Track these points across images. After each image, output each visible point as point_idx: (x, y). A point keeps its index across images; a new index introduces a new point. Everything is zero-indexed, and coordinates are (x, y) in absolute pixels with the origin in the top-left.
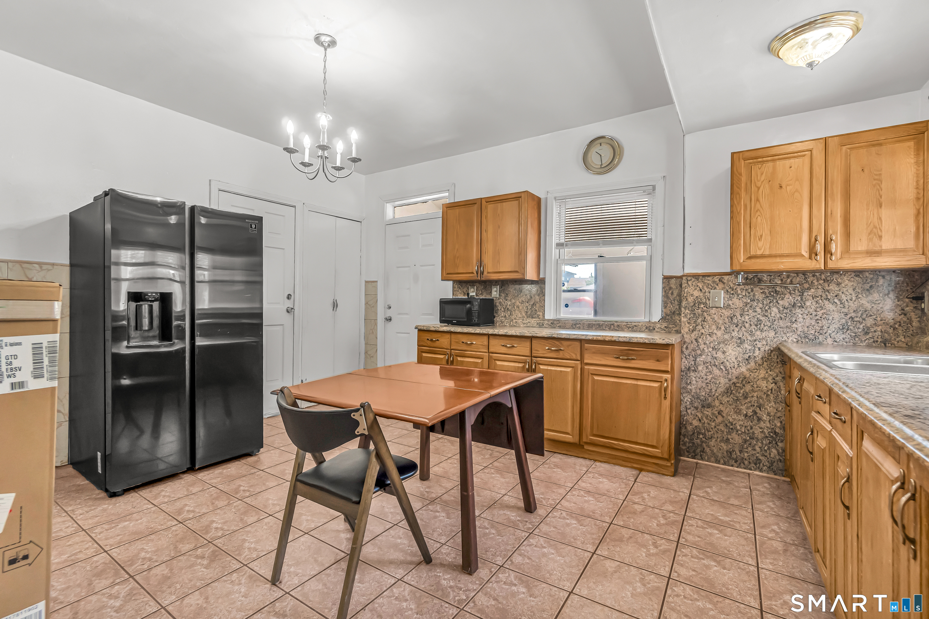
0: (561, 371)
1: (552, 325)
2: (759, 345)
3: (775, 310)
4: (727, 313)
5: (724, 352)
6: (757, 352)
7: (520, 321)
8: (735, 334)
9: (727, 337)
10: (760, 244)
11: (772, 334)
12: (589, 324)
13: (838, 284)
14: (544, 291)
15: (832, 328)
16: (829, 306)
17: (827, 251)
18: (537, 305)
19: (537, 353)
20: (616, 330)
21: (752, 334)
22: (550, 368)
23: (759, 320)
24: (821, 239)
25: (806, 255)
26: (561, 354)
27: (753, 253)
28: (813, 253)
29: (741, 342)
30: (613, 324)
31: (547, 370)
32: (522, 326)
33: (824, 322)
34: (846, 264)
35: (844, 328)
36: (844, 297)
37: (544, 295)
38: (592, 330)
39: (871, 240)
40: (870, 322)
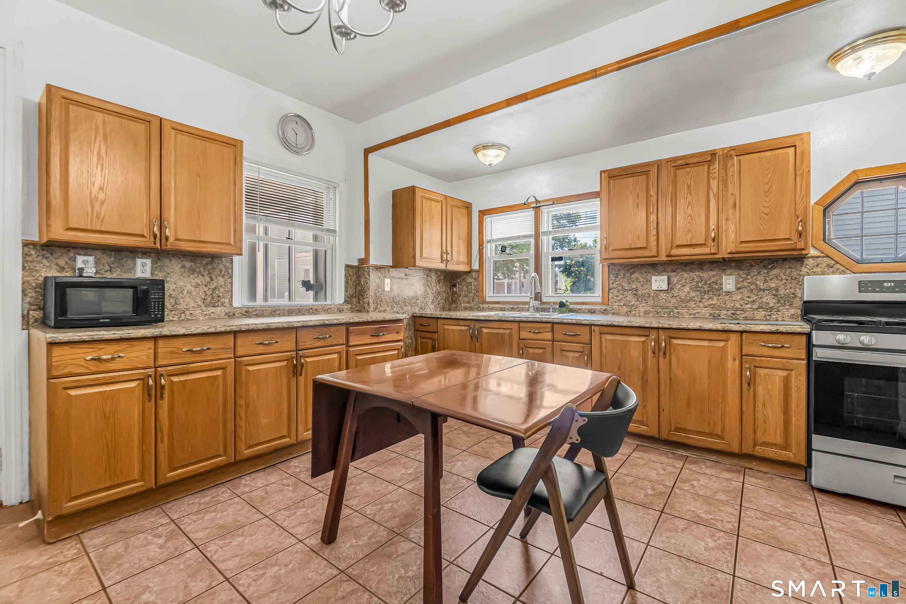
0: (329, 359)
1: (247, 314)
4: (392, 295)
7: (198, 312)
9: (392, 311)
10: (426, 250)
11: (410, 308)
12: (290, 310)
14: (230, 271)
18: (222, 290)
19: (304, 345)
20: (314, 314)
22: (316, 359)
24: (445, 252)
25: (440, 260)
26: (329, 342)
27: (423, 256)
28: (443, 260)
30: (311, 308)
31: (315, 361)
32: (201, 318)
34: (452, 267)
37: (231, 277)
38: (293, 316)
39: (457, 256)
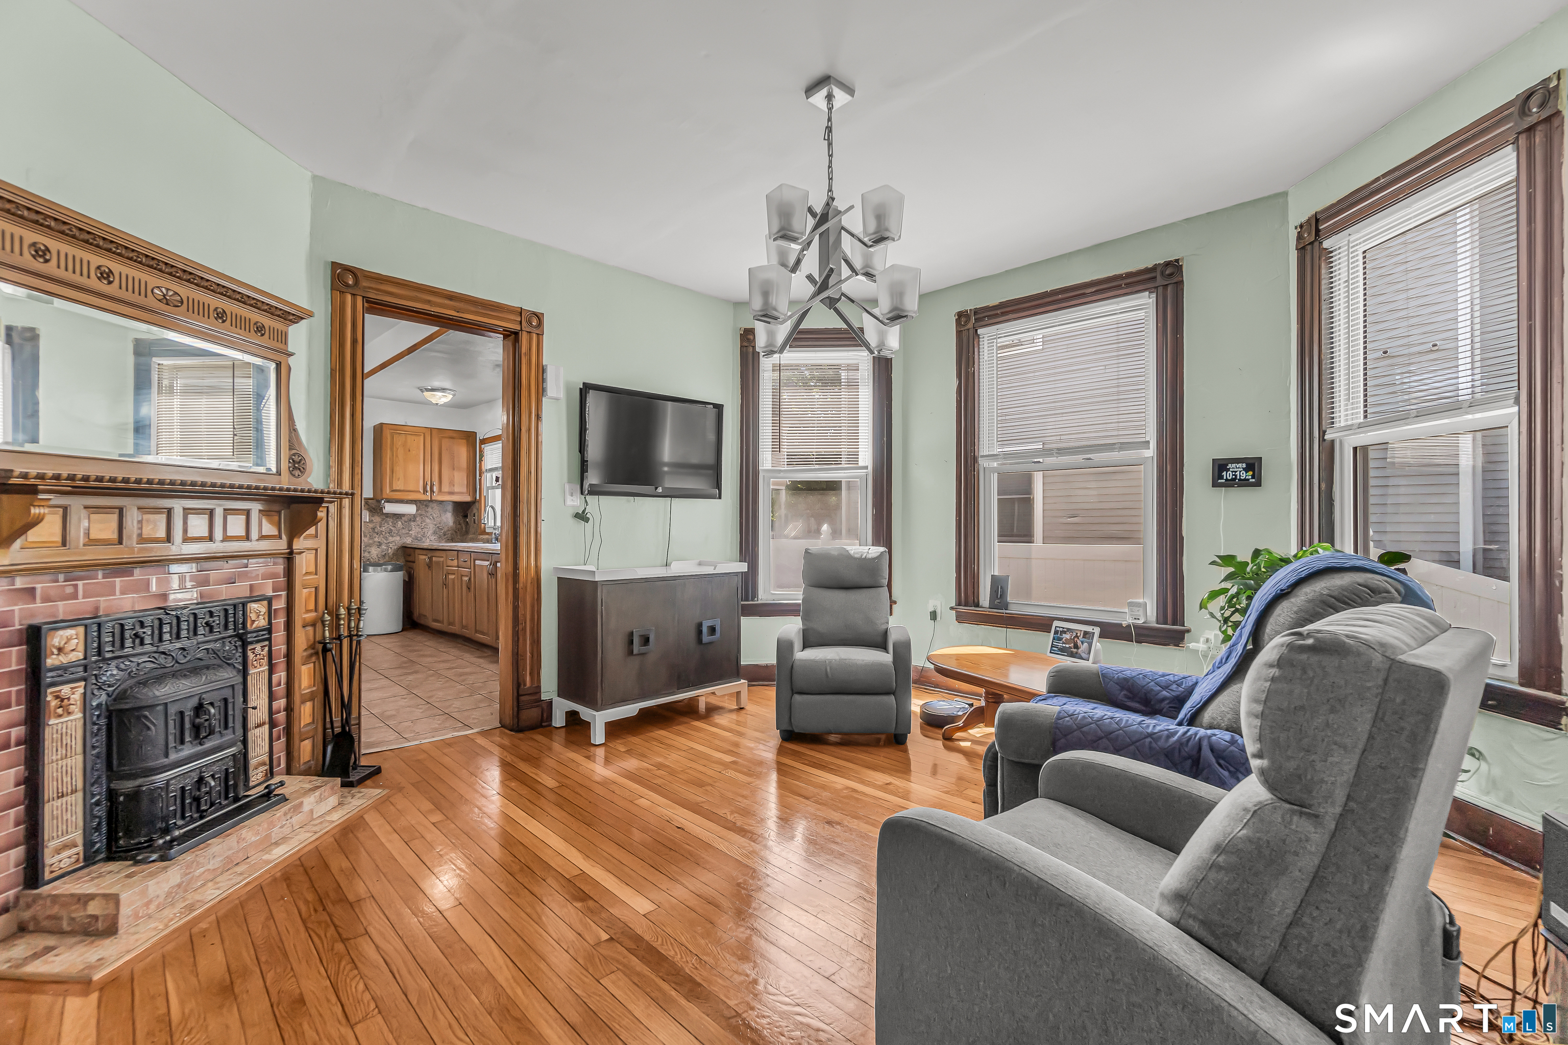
2: (391, 545)
3: (400, 523)
4: (371, 525)
5: (369, 552)
6: (390, 550)
8: (376, 539)
9: (371, 541)
10: (399, 483)
11: (398, 538)
13: (432, 508)
15: (429, 533)
16: (428, 521)
17: (432, 491)
21: (386, 539)
23: (391, 530)
24: (429, 483)
25: (422, 492)
27: (394, 488)
28: (425, 491)
29: (380, 545)
33: (426, 530)
34: (440, 498)
35: (435, 533)
36: (435, 516)
39: (450, 486)
40: (446, 529)
